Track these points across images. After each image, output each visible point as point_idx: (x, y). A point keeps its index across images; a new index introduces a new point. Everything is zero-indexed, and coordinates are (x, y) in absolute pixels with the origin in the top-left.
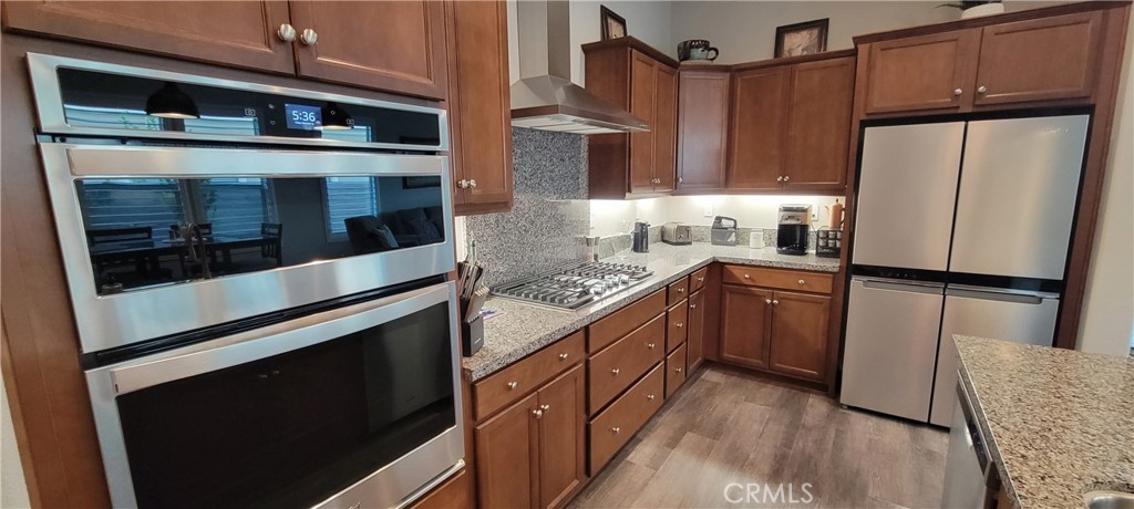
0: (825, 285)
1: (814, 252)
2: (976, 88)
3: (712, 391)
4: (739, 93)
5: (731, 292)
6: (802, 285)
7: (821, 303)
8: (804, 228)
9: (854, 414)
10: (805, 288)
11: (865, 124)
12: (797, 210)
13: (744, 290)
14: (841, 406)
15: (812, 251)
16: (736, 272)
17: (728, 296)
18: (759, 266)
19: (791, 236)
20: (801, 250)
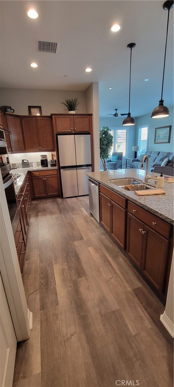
0: (55, 173)
1: (50, 166)
2: (74, 128)
3: (36, 204)
4: (23, 124)
5: (34, 179)
6: (50, 173)
7: (55, 177)
8: (47, 160)
9: (66, 199)
10: (52, 174)
11: (57, 135)
12: (44, 156)
13: (38, 178)
14: (63, 198)
15: (49, 166)
16: (35, 173)
17: (34, 180)
18: (40, 171)
19: (44, 163)
20: (47, 166)
